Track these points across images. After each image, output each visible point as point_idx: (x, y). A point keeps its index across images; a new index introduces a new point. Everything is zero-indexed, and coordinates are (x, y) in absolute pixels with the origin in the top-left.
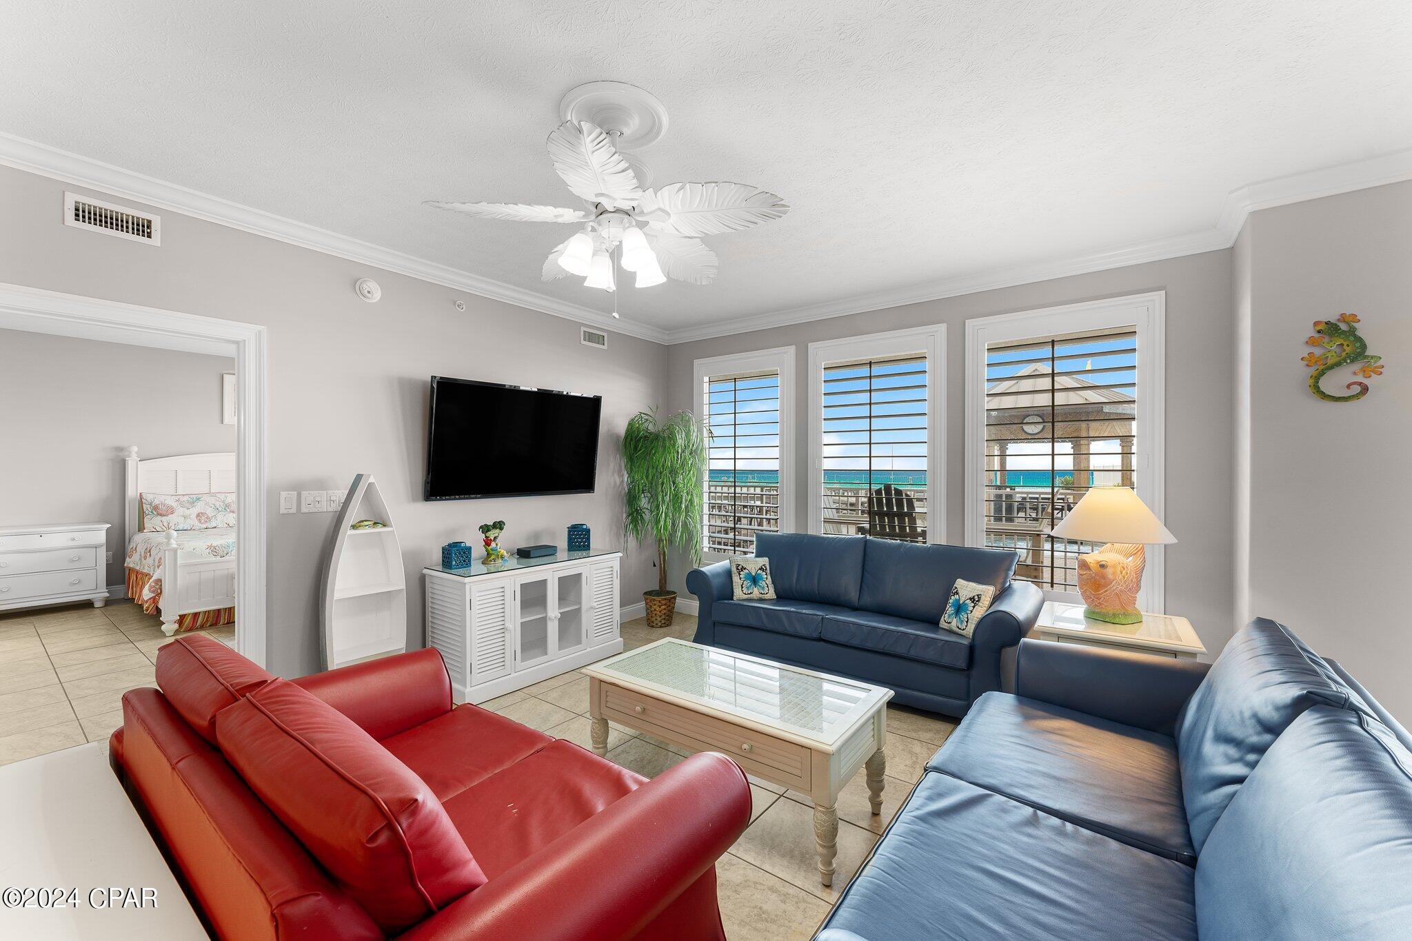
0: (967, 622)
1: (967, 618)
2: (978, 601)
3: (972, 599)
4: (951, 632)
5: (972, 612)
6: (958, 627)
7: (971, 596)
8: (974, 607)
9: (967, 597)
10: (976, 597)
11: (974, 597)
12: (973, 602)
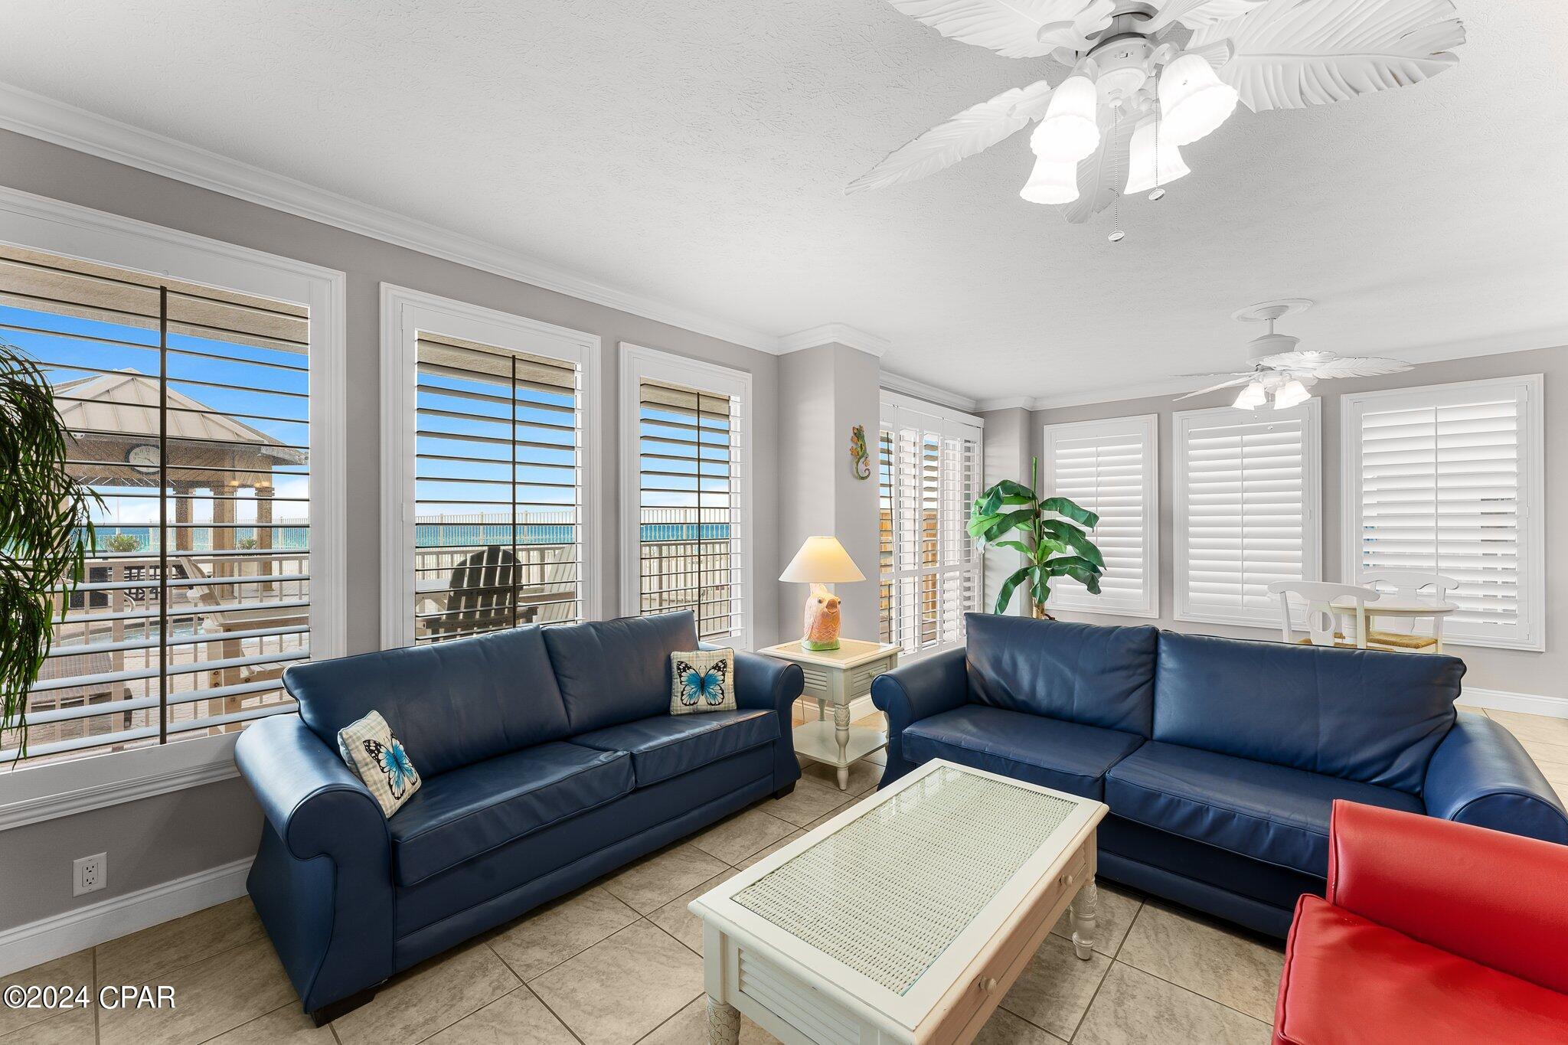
0: (723, 694)
1: (721, 689)
2: (725, 667)
3: (716, 667)
4: (698, 715)
5: (724, 681)
6: (711, 704)
7: (713, 664)
8: (724, 675)
9: (708, 668)
10: (720, 664)
11: (717, 664)
12: (719, 670)
